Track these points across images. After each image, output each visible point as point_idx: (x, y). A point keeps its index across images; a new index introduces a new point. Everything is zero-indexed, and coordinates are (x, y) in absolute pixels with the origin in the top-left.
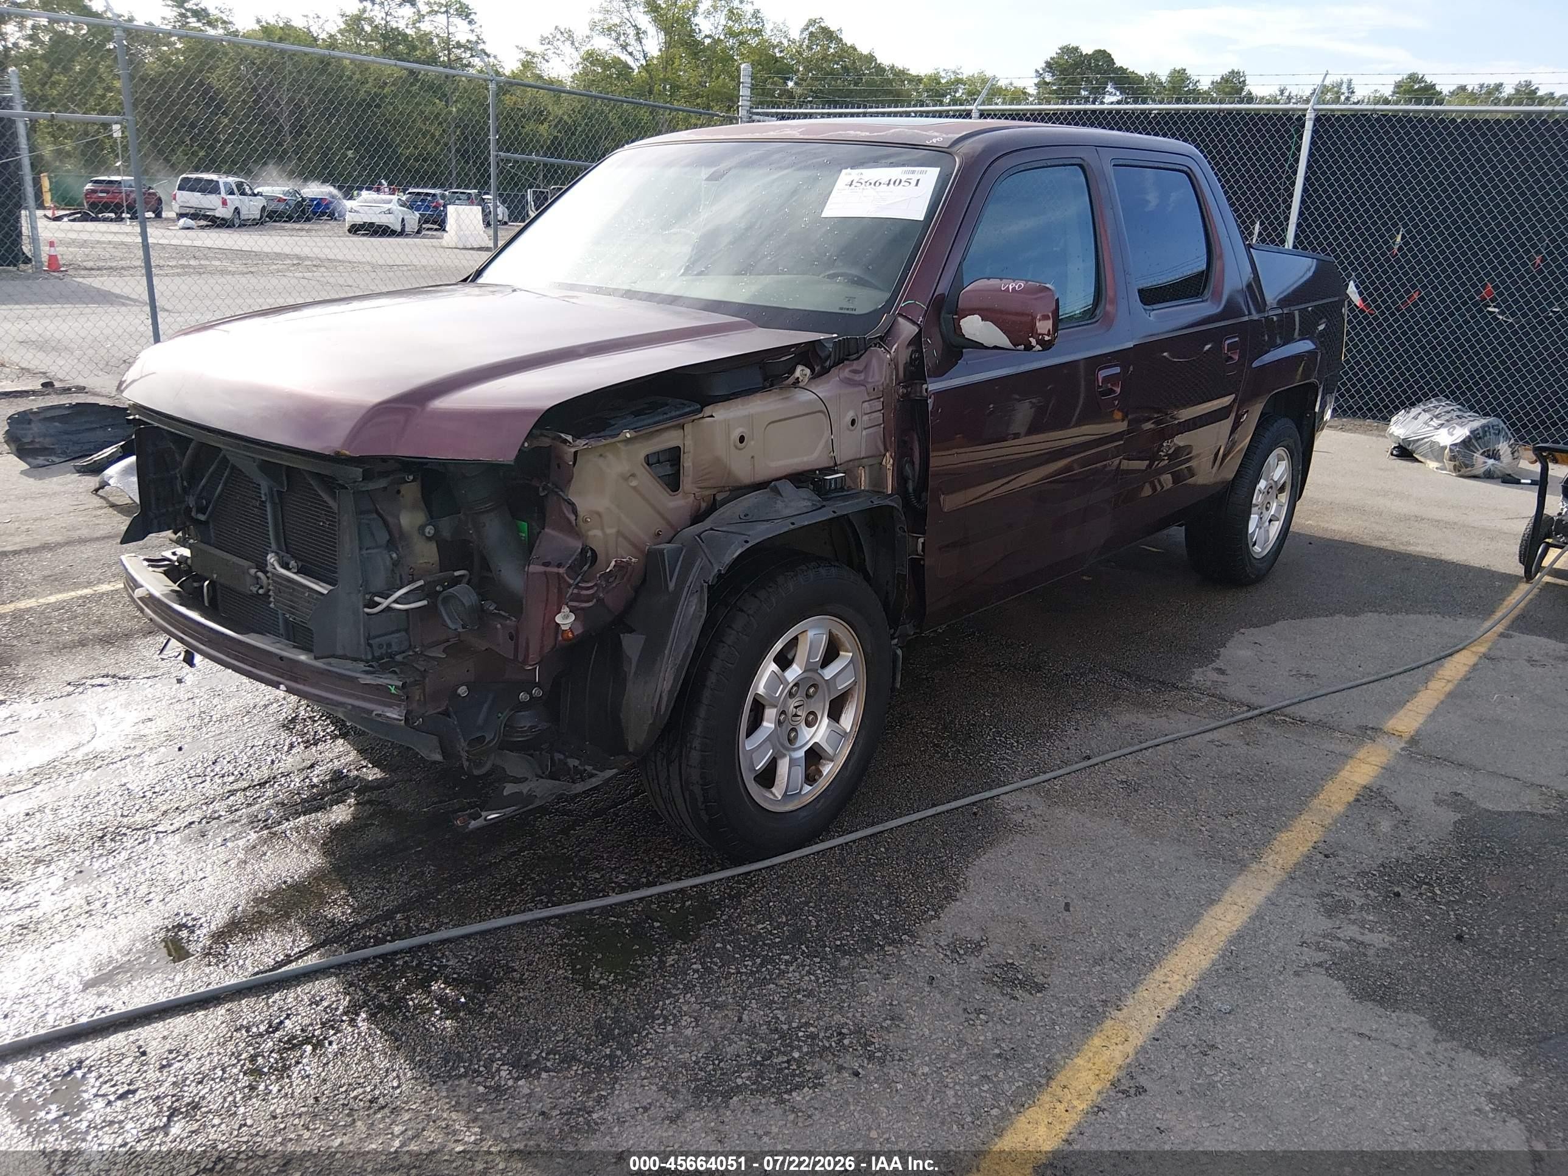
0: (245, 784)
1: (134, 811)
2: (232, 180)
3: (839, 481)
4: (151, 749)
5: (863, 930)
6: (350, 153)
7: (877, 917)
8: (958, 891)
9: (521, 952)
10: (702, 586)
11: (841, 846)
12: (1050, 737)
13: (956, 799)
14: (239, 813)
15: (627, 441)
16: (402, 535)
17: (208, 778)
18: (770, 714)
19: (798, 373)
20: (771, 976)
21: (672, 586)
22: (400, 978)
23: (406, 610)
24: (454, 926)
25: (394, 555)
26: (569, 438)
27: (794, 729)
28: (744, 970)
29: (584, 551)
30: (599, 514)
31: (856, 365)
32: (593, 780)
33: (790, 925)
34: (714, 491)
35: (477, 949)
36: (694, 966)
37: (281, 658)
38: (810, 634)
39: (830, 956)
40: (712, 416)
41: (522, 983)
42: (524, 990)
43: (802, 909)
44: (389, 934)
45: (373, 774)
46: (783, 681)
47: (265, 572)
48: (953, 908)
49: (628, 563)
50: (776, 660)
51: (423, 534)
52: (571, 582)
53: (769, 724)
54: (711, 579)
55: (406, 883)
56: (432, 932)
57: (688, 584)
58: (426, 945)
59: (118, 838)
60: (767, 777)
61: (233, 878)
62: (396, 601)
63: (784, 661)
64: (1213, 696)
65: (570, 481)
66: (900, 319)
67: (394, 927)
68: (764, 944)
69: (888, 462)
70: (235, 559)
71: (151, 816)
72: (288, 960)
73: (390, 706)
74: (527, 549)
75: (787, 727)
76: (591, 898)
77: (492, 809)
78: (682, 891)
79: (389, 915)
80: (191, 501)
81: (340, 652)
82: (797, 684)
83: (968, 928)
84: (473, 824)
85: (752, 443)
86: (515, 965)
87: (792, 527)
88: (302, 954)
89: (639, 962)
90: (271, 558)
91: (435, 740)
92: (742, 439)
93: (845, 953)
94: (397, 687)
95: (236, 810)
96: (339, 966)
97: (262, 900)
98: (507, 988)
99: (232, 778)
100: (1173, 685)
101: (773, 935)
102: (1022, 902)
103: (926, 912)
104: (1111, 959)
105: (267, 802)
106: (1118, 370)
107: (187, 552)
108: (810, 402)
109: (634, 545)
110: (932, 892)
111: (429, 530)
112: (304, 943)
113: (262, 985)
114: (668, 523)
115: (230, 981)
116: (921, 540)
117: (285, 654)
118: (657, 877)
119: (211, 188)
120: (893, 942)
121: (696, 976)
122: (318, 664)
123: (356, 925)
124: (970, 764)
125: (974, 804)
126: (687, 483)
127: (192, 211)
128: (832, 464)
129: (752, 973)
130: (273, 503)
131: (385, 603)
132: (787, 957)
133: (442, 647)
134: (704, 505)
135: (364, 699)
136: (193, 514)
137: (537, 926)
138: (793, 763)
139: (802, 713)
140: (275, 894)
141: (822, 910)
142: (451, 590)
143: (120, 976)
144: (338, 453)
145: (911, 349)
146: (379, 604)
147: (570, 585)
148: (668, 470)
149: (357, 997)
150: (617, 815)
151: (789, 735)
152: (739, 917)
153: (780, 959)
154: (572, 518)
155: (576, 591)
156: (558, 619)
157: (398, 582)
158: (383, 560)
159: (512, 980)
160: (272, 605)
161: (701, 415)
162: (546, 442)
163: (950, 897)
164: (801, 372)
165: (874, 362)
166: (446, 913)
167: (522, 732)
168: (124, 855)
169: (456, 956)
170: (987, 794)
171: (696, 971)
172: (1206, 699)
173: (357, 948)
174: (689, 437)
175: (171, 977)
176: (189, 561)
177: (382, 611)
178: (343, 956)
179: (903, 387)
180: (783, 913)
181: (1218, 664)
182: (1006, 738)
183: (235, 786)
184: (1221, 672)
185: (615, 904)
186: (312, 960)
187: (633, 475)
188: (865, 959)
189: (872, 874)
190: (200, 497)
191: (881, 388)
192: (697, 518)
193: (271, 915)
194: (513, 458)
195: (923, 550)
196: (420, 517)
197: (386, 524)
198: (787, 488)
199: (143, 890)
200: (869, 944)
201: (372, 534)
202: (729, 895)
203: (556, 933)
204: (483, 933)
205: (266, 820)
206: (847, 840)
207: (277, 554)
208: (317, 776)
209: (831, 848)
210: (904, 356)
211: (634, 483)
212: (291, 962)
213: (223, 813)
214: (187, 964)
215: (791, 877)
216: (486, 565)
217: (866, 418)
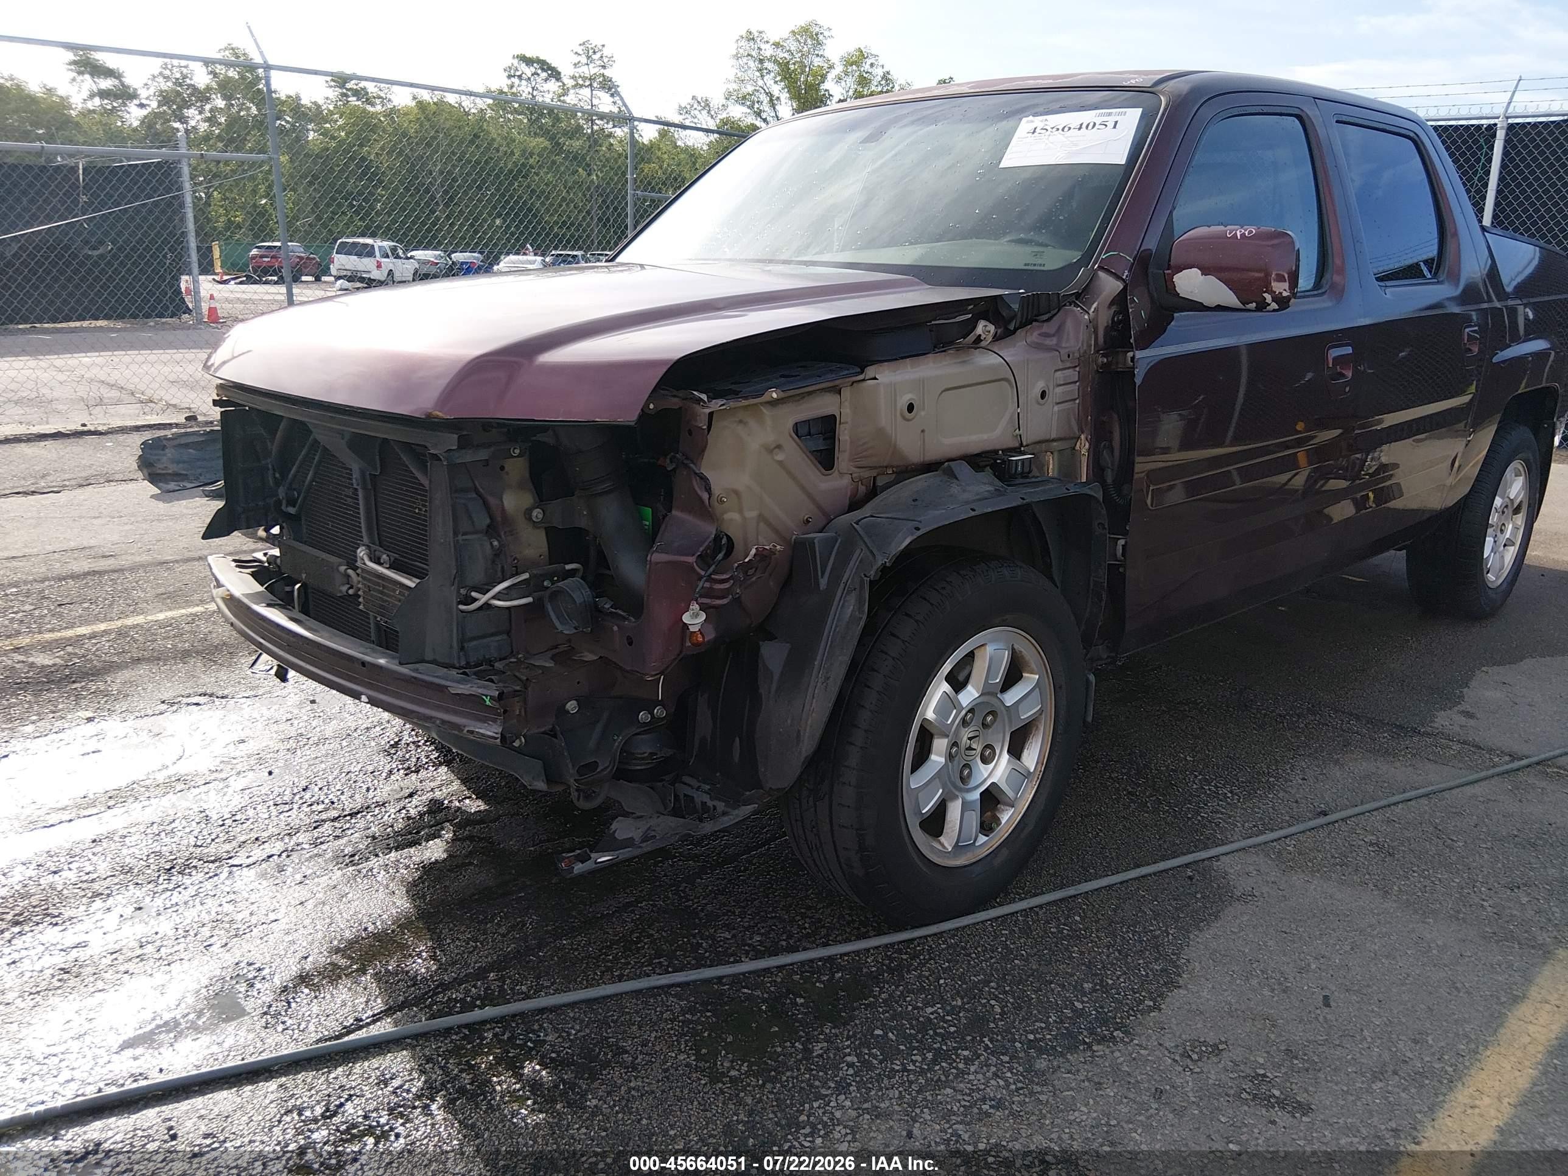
0: (334, 814)
1: (209, 841)
2: (387, 244)
3: (1027, 464)
4: (239, 773)
5: (1062, 1022)
6: (498, 222)
7: (1079, 1005)
8: (1179, 975)
9: (635, 1028)
10: (862, 581)
11: (1025, 912)
12: (1271, 787)
13: (1164, 858)
14: (324, 847)
15: (773, 403)
16: (507, 520)
17: (295, 806)
18: (940, 745)
19: (979, 330)
20: (947, 1077)
21: (823, 583)
22: (487, 1054)
23: (509, 608)
24: (557, 991)
25: (496, 543)
26: (704, 397)
27: (967, 766)
28: (912, 1067)
29: (717, 538)
30: (736, 492)
31: (1046, 328)
32: (726, 818)
33: (967, 1011)
34: (874, 473)
35: (583, 1021)
36: (849, 1059)
37: (364, 664)
38: (989, 649)
39: (1022, 1055)
40: (875, 379)
41: (634, 1069)
42: (636, 1078)
43: (981, 990)
44: (479, 997)
45: (474, 806)
46: (955, 705)
47: (355, 569)
48: (1176, 999)
49: (772, 552)
50: (949, 679)
51: (530, 519)
52: (703, 573)
53: (937, 759)
54: (872, 573)
55: (503, 936)
56: (529, 998)
57: (844, 580)
58: (522, 1014)
59: (187, 871)
60: (935, 823)
61: (307, 922)
62: (494, 598)
63: (957, 682)
64: (1465, 743)
65: (703, 451)
66: (1101, 274)
67: (486, 989)
68: (936, 1034)
69: (1083, 446)
70: (324, 555)
71: (227, 847)
72: (359, 1025)
73: (484, 720)
74: (651, 538)
75: (959, 762)
76: (720, 963)
77: (604, 851)
78: (830, 959)
79: (481, 974)
80: (281, 493)
81: (429, 656)
82: (971, 711)
83: (1199, 1026)
84: (579, 868)
85: (923, 413)
86: (627, 1044)
87: (973, 514)
88: (376, 1019)
89: (779, 1049)
90: (362, 552)
91: (539, 764)
92: (911, 408)
93: (1041, 1051)
94: (492, 698)
95: (322, 843)
96: (416, 1037)
97: (337, 950)
98: (615, 1074)
99: (321, 807)
100: (1414, 730)
101: (946, 1022)
102: (1266, 992)
103: (1141, 1002)
104: (1395, 1073)
105: (356, 835)
106: (1349, 350)
107: (276, 552)
108: (992, 368)
109: (776, 531)
110: (1147, 975)
111: (537, 514)
112: (379, 1005)
113: (323, 1056)
114: (819, 507)
115: (289, 1049)
116: (1122, 542)
117: (367, 658)
118: (799, 940)
119: (367, 252)
120: (1102, 1040)
121: (851, 1071)
122: (404, 670)
123: (441, 985)
124: (1175, 817)
125: (1187, 865)
126: (843, 460)
127: (349, 274)
128: (1017, 445)
129: (922, 1072)
130: (365, 488)
131: (483, 599)
132: (966, 1053)
133: (550, 654)
134: (862, 489)
135: (456, 713)
136: (283, 507)
137: (654, 996)
138: (965, 805)
139: (978, 746)
140: (351, 944)
141: (1005, 992)
142: (559, 584)
143: (162, 1036)
144: (429, 416)
145: (1114, 309)
146: (475, 600)
147: (700, 578)
148: (821, 445)
149: (434, 1076)
150: (750, 863)
151: (961, 772)
152: (903, 996)
153: (958, 1056)
154: (705, 496)
155: (707, 585)
156: (686, 618)
157: (499, 574)
158: (482, 548)
159: (621, 1064)
160: (361, 607)
161: (861, 377)
162: (674, 403)
163: (1172, 984)
164: (984, 328)
165: (1069, 324)
166: (547, 974)
167: (643, 759)
168: (192, 891)
169: (556, 1030)
170: (1203, 855)
171: (850, 1065)
172: (1456, 747)
173: (440, 1014)
174: (847, 404)
175: (220, 1040)
176: (278, 561)
177: (480, 608)
178: (423, 1023)
179: (1103, 355)
180: (958, 993)
181: (1465, 706)
182: (1216, 787)
183: (324, 816)
184: (1469, 715)
185: (750, 973)
186: (384, 1027)
187: (779, 447)
188: (1068, 1061)
189: (1067, 949)
190: (290, 488)
191: (1077, 355)
192: (855, 504)
193: (347, 968)
194: (635, 418)
195: (1123, 555)
196: (527, 499)
197: (486, 504)
198: (964, 470)
199: (206, 932)
200: (1072, 1042)
201: (470, 517)
202: (889, 967)
203: (678, 1005)
204: (589, 1002)
205: (353, 856)
206: (1031, 905)
207: (368, 547)
208: (415, 807)
209: (1012, 914)
210: (1104, 319)
211: (780, 457)
212: (360, 1028)
213: (306, 846)
214: (241, 1024)
215: (964, 948)
216: (603, 560)
217: (1059, 390)
